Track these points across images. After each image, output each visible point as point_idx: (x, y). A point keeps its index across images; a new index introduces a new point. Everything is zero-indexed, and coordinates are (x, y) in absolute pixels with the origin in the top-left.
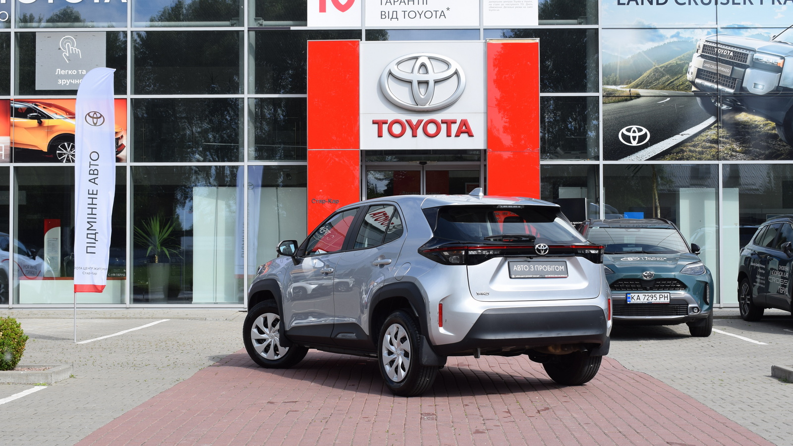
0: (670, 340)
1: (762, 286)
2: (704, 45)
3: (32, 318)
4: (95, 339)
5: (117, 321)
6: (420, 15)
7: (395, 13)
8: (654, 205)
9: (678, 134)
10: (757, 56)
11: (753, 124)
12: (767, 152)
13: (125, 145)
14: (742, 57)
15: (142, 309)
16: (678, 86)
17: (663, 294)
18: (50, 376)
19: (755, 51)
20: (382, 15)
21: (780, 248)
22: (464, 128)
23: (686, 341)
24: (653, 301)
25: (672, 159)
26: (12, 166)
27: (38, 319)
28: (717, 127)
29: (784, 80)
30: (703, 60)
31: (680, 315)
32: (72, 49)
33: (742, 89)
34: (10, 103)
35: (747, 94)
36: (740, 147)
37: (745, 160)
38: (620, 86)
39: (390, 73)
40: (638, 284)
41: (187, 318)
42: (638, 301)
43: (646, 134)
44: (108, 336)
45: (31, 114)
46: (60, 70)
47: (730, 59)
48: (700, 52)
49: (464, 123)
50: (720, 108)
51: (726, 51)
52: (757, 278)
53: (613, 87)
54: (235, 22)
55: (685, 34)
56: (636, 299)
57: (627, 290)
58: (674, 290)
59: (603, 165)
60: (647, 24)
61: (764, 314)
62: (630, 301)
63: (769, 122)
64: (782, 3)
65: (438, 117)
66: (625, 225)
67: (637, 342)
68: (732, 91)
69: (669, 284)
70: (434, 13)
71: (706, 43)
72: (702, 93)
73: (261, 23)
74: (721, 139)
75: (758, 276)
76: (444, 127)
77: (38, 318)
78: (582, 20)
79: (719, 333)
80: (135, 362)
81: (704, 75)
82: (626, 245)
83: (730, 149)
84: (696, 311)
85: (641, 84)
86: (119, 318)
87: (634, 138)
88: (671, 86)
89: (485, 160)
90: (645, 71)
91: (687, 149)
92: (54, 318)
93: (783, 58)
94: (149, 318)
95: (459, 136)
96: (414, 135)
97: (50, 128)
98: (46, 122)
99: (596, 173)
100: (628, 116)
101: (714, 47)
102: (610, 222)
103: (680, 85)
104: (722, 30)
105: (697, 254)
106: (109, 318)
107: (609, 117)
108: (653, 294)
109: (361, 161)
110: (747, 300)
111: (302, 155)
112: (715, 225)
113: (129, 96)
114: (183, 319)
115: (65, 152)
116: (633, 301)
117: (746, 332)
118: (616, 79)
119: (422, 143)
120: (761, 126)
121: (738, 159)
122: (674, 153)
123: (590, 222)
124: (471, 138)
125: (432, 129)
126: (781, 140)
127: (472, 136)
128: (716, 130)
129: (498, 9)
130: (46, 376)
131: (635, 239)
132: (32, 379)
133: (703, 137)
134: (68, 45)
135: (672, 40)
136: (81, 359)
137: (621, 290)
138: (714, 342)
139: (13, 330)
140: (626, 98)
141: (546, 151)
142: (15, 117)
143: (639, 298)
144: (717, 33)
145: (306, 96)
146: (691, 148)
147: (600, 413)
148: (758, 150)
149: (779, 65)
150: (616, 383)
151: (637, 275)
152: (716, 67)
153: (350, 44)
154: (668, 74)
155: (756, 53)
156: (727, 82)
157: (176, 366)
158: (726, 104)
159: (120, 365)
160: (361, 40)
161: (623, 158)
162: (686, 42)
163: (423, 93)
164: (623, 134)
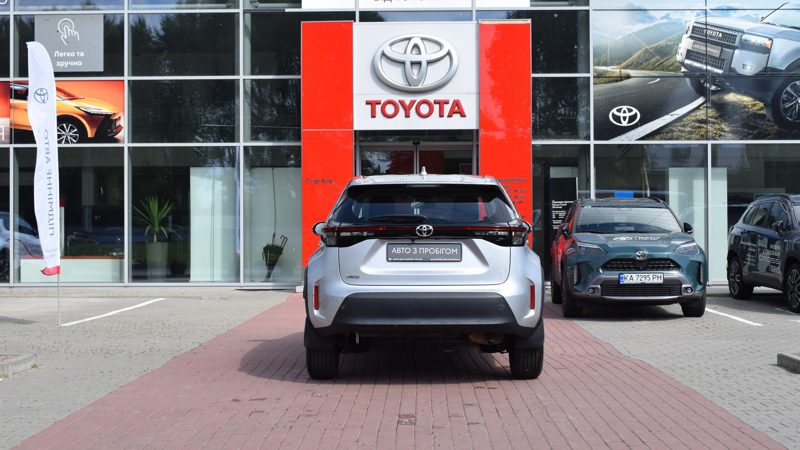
0: (663, 320)
1: (753, 264)
2: (694, 27)
3: (30, 297)
4: (82, 321)
5: (113, 299)
8: (643, 185)
9: (668, 114)
10: (745, 37)
11: (742, 104)
12: (755, 132)
13: (123, 126)
14: (731, 38)
15: (140, 288)
16: (667, 67)
17: (656, 274)
19: (743, 32)
21: (771, 227)
22: (456, 108)
23: (680, 322)
24: (647, 281)
25: (661, 139)
26: (11, 147)
28: (706, 107)
29: (772, 61)
30: (693, 41)
31: (673, 295)
32: (70, 31)
33: (732, 70)
34: (10, 85)
35: (735, 75)
36: (729, 127)
37: (733, 139)
38: (610, 67)
39: (383, 54)
40: (631, 264)
41: (182, 297)
42: (631, 282)
43: (636, 114)
44: (96, 318)
46: (58, 52)
47: (719, 40)
48: (690, 33)
49: (457, 103)
50: (709, 89)
51: (715, 32)
52: (747, 257)
53: (604, 68)
54: (231, 4)
55: (675, 16)
56: (629, 280)
57: (619, 270)
58: (668, 270)
59: (594, 145)
60: (637, 5)
61: (754, 292)
62: (623, 282)
63: (758, 102)
65: (431, 98)
66: (615, 204)
67: (629, 323)
68: (720, 71)
69: (662, 264)
71: (695, 25)
72: (692, 73)
73: (256, 5)
74: (710, 119)
75: (749, 255)
76: (436, 107)
77: (36, 297)
78: (573, 2)
79: (711, 313)
80: (110, 348)
81: (693, 56)
82: (617, 224)
83: (719, 129)
84: (690, 292)
85: (631, 65)
86: (116, 297)
87: (625, 118)
88: (661, 67)
89: (477, 140)
90: (635, 52)
91: (677, 129)
92: (52, 297)
93: (771, 39)
94: (145, 297)
95: (451, 116)
96: (407, 116)
99: (587, 153)
100: (618, 96)
101: (703, 28)
102: (602, 202)
103: (669, 66)
104: (711, 11)
105: (690, 233)
106: (106, 297)
107: (600, 97)
108: (647, 275)
109: (355, 141)
110: (736, 278)
111: (296, 136)
112: (703, 204)
113: (127, 77)
114: (179, 297)
115: (63, 133)
116: (625, 282)
117: (738, 311)
118: (607, 60)
119: (415, 123)
120: (750, 106)
121: (726, 139)
122: (663, 133)
123: (582, 201)
124: (463, 118)
125: (424, 109)
126: (769, 120)
127: (465, 116)
128: (705, 110)
130: (3, 367)
131: (626, 218)
133: (692, 117)
134: (66, 28)
135: (662, 22)
136: (55, 345)
137: (614, 270)
138: (708, 322)
140: (616, 78)
141: (536, 134)
142: (15, 98)
143: (632, 278)
144: (706, 15)
145: (300, 77)
146: (681, 128)
147: (599, 415)
148: (746, 130)
149: (766, 46)
150: (613, 374)
151: (629, 255)
152: (705, 48)
153: (343, 25)
154: (658, 55)
155: (744, 34)
156: (716, 62)
157: (151, 353)
158: (715, 85)
159: (92, 352)
160: (355, 22)
161: (613, 138)
162: (676, 23)
163: (416, 74)
164: (613, 115)
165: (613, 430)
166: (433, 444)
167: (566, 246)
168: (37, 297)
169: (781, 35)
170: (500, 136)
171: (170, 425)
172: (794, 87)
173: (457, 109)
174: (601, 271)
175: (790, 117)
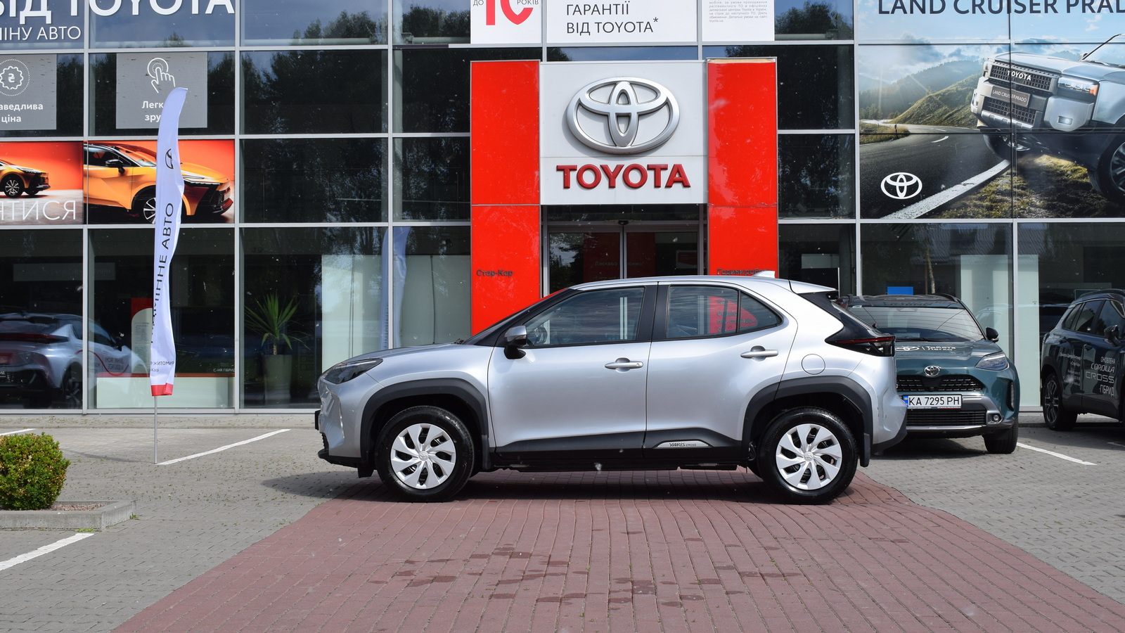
0: (960, 458)
1: (1077, 384)
2: (993, 66)
3: (110, 428)
4: (184, 458)
5: (221, 431)
6: (619, 28)
7: (585, 25)
8: (927, 278)
9: (959, 182)
10: (1062, 80)
11: (1058, 170)
12: (1076, 207)
13: (233, 200)
14: (1043, 82)
15: (256, 415)
16: (959, 120)
17: (952, 397)
18: (99, 519)
19: (1060, 74)
20: (568, 28)
22: (677, 176)
23: (983, 460)
24: (939, 406)
25: (951, 217)
26: (86, 228)
27: (117, 429)
28: (1011, 174)
29: (1098, 112)
30: (992, 86)
31: (975, 424)
32: (163, 75)
33: (1045, 125)
34: (83, 146)
35: (1049, 131)
36: (1041, 200)
37: (1047, 217)
38: (883, 121)
39: (580, 104)
40: (918, 383)
42: (919, 407)
43: (917, 183)
44: (203, 454)
45: (111, 161)
46: (147, 102)
47: (1027, 84)
48: (988, 75)
49: (678, 169)
50: (1014, 150)
51: (1022, 74)
52: (1069, 373)
53: (874, 122)
54: (377, 39)
55: (968, 53)
56: (915, 404)
57: (903, 391)
58: (967, 390)
59: (861, 224)
60: (917, 38)
61: (1077, 421)
63: (1079, 167)
64: (1096, 10)
65: (643, 161)
66: (892, 303)
68: (1029, 126)
69: (960, 382)
70: (637, 25)
71: (996, 64)
72: (992, 129)
73: (410, 40)
74: (1016, 190)
75: (1071, 371)
76: (651, 174)
78: (832, 35)
79: (1024, 448)
80: (229, 494)
81: (993, 106)
83: (1028, 203)
84: (997, 420)
85: (910, 117)
86: (224, 428)
87: (902, 189)
88: (949, 120)
89: (705, 218)
90: (916, 101)
91: (971, 204)
93: (1096, 83)
94: (263, 427)
95: (670, 186)
96: (612, 186)
97: (136, 179)
98: (131, 171)
99: (851, 235)
100: (893, 159)
101: (1006, 69)
102: (876, 300)
103: (961, 119)
104: (1017, 46)
105: (994, 342)
106: (211, 428)
107: (868, 161)
108: (939, 397)
109: (542, 220)
110: (1054, 402)
111: (464, 213)
112: (1007, 304)
113: (238, 136)
114: (308, 428)
116: (911, 406)
117: (1058, 447)
118: (877, 111)
119: (621, 196)
120: (1069, 172)
121: (1038, 217)
122: (954, 209)
124: (686, 189)
125: (635, 177)
126: (1094, 192)
127: (689, 186)
128: (1010, 178)
129: (722, 19)
130: (93, 518)
131: (906, 321)
132: (73, 522)
133: (992, 187)
134: (158, 70)
135: (951, 60)
136: (155, 490)
138: (1022, 461)
139: (47, 452)
140: (890, 135)
141: (784, 212)
142: (89, 164)
143: (920, 401)
144: (1010, 51)
145: (469, 134)
146: (977, 202)
147: (900, 581)
148: (1064, 204)
149: (1091, 92)
150: (908, 528)
151: (918, 371)
152: (1008, 95)
153: (527, 66)
154: (945, 104)
155: (1061, 77)
156: (1023, 114)
157: (284, 500)
158: (1022, 144)
159: (206, 499)
160: (542, 61)
161: (887, 215)
162: (970, 61)
163: (623, 130)
164: (886, 184)
165: (922, 601)
166: (684, 619)
168: (120, 427)
169: (1111, 77)
170: (727, 213)
171: (327, 594)
173: (679, 177)
175: (1123, 187)
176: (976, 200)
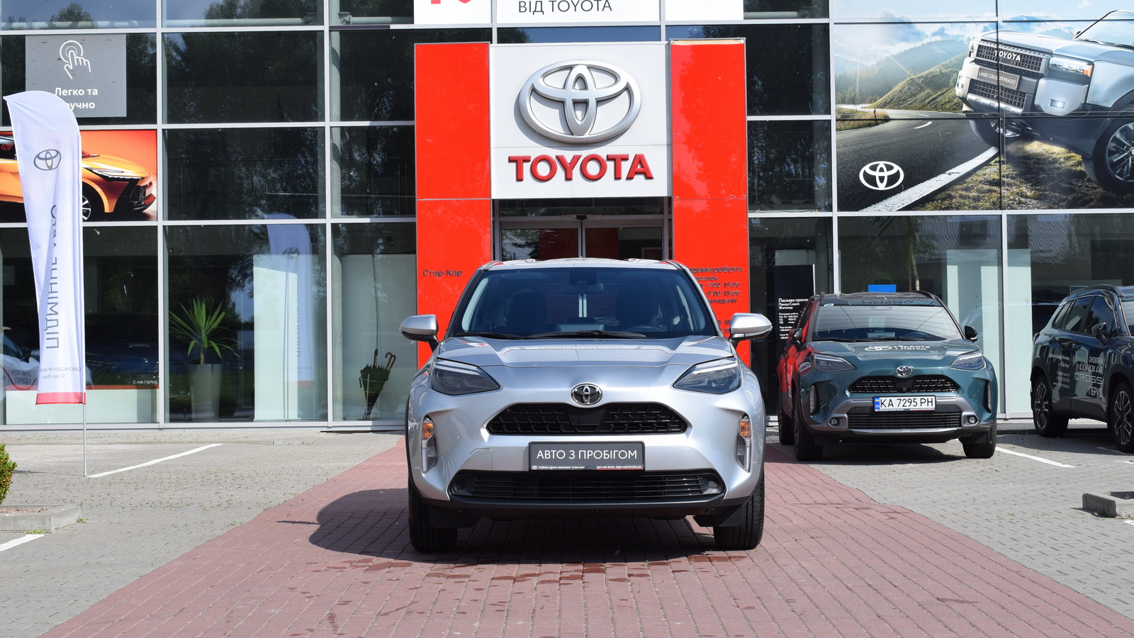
0: (935, 463)
1: (1065, 386)
2: (980, 46)
3: (24, 444)
4: (115, 472)
5: (147, 446)
6: (575, 6)
7: (539, 4)
8: (910, 275)
9: (943, 172)
10: (1054, 60)
11: (1050, 157)
12: (1070, 197)
13: (155, 196)
14: (1033, 62)
15: (183, 430)
16: (943, 105)
17: (926, 398)
18: (48, 520)
19: (1051, 54)
20: (520, 7)
21: (1090, 332)
22: (639, 167)
23: (959, 465)
24: (912, 408)
25: (935, 209)
27: (32, 446)
28: (999, 162)
29: (1093, 94)
30: (978, 67)
31: (950, 427)
32: (77, 59)
33: (1034, 108)
35: (1040, 116)
36: (1032, 190)
37: (1039, 208)
38: (861, 106)
39: (534, 91)
40: (890, 384)
41: (246, 442)
42: (891, 408)
43: (898, 173)
44: (133, 467)
46: (60, 89)
47: (1016, 65)
48: (974, 55)
49: (640, 160)
50: (1003, 136)
51: (1010, 54)
52: (1058, 375)
53: (851, 107)
54: (310, 18)
55: (952, 31)
56: (887, 406)
57: (874, 393)
58: (941, 391)
59: (838, 217)
60: (898, 16)
61: (1068, 427)
62: (878, 408)
63: (1073, 154)
65: (602, 151)
66: (869, 301)
67: (888, 466)
68: (1019, 111)
69: (934, 383)
70: (595, 4)
71: (982, 44)
72: (978, 114)
73: (348, 20)
74: (1005, 179)
75: (1060, 373)
76: (610, 166)
77: (32, 444)
78: (806, 12)
79: (1004, 453)
80: (171, 501)
81: (980, 88)
82: (874, 330)
83: (1018, 194)
84: (973, 422)
85: (890, 102)
86: (150, 443)
87: (882, 179)
88: (933, 104)
89: (670, 212)
90: (896, 84)
91: (957, 194)
93: (1091, 63)
94: (192, 442)
95: (632, 178)
96: (568, 178)
99: (828, 229)
100: (872, 147)
101: (993, 48)
102: (848, 298)
103: (945, 103)
104: (1005, 24)
105: (973, 341)
106: (135, 443)
107: (846, 149)
108: (912, 398)
109: (494, 215)
110: (1044, 407)
111: (407, 209)
112: (997, 303)
113: (161, 125)
114: (241, 442)
116: (882, 409)
118: (855, 95)
119: (579, 189)
120: (1062, 160)
121: (1029, 208)
122: (938, 200)
123: (821, 297)
124: (649, 181)
125: (593, 168)
126: (1089, 180)
127: (651, 178)
128: (998, 167)
130: (43, 520)
131: (884, 321)
132: (22, 524)
133: (979, 176)
134: (72, 53)
135: (934, 39)
136: (94, 498)
137: (866, 393)
138: (998, 464)
140: (869, 121)
141: (755, 203)
143: (892, 403)
144: (997, 29)
145: (414, 123)
146: (962, 192)
147: (840, 561)
148: (1057, 194)
149: (1085, 74)
150: (863, 521)
151: (887, 371)
152: (995, 78)
153: (476, 48)
154: (928, 87)
155: (1053, 57)
156: (1012, 97)
158: (1011, 129)
159: (149, 505)
160: (492, 43)
161: (866, 207)
162: (953, 41)
163: (580, 118)
164: (865, 174)
165: (857, 575)
166: (630, 591)
167: (798, 361)
168: (35, 444)
169: (1106, 57)
170: (699, 206)
172: (1126, 132)
173: (641, 168)
174: (848, 393)
175: (1120, 175)
176: (962, 191)
